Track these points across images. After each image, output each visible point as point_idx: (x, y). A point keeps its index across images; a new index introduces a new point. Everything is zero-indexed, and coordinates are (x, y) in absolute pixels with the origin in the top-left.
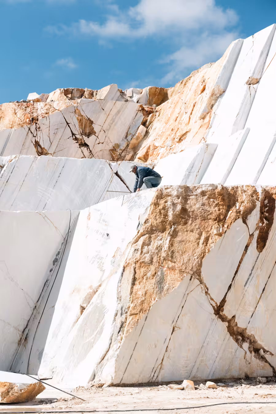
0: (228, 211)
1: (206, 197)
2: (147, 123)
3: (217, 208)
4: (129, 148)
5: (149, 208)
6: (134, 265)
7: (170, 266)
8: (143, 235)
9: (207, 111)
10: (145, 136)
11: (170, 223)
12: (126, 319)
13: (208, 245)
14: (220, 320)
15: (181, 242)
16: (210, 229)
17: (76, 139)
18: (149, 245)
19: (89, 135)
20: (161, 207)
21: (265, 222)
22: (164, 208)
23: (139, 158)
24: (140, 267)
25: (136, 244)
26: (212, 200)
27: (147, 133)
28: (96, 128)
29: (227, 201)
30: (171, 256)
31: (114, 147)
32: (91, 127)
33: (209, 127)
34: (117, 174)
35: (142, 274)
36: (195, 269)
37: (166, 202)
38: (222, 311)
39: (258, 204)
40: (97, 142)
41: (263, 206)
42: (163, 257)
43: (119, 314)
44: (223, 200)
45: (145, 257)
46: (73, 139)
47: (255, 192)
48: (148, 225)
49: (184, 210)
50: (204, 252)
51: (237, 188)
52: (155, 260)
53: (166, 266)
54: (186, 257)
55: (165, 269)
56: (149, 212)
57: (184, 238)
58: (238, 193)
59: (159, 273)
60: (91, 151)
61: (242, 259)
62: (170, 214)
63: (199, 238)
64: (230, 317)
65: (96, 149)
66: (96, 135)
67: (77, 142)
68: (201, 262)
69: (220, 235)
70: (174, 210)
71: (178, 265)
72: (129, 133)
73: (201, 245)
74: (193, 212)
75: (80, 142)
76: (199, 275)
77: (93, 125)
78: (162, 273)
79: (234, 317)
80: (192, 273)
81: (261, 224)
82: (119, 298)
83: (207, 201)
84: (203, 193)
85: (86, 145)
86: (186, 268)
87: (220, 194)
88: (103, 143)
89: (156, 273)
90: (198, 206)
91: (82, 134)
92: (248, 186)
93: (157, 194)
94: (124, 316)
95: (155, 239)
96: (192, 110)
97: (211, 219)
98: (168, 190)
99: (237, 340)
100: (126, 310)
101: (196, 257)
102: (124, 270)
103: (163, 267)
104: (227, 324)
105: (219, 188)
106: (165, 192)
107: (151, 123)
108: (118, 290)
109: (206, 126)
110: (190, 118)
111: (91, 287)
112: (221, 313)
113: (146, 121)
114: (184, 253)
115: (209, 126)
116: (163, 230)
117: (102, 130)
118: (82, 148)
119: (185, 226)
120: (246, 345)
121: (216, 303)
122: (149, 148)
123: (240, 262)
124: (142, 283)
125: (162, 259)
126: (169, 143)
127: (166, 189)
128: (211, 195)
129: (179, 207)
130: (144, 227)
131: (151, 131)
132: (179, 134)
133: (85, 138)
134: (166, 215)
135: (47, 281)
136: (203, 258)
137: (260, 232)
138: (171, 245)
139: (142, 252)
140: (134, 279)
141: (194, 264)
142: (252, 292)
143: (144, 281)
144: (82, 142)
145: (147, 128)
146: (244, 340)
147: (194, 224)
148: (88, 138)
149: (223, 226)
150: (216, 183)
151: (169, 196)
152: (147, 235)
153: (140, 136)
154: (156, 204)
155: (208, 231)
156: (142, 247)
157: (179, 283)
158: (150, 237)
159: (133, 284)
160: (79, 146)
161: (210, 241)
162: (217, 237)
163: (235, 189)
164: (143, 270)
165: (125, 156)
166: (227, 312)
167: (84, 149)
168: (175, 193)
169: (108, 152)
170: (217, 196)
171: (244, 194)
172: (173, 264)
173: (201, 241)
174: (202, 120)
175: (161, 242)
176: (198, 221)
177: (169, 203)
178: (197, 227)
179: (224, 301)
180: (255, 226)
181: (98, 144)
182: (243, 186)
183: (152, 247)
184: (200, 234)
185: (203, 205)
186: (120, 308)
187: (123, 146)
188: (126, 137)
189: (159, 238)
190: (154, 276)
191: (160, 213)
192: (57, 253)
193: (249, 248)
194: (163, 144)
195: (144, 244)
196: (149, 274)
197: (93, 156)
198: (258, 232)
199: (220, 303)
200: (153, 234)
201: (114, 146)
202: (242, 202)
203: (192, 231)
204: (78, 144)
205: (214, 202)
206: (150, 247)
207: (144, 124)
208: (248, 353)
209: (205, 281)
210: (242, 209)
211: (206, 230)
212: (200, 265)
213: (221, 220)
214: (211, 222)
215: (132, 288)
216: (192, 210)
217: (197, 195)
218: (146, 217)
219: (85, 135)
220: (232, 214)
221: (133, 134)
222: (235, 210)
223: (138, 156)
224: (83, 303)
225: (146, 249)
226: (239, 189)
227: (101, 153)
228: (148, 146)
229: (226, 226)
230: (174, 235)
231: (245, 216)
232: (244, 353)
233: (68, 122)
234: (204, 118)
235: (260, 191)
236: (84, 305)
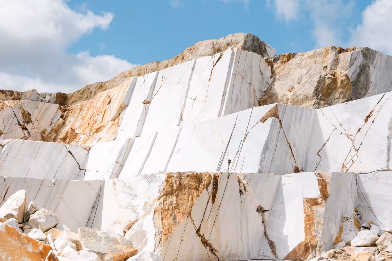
0: (199, 185)
1: (189, 178)
2: (64, 117)
3: (195, 183)
4: (53, 132)
5: (164, 183)
6: (161, 211)
7: (178, 211)
8: (162, 196)
9: (116, 116)
10: (63, 125)
11: (175, 190)
12: (162, 236)
13: (193, 201)
14: (198, 236)
15: (181, 199)
16: (193, 193)
17: (20, 125)
18: (166, 201)
19: (28, 123)
20: (170, 182)
21: (214, 190)
22: (171, 183)
23: (61, 139)
24: (164, 212)
25: (159, 200)
26: (192, 179)
27: (64, 123)
28: (33, 119)
29: (198, 179)
30: (177, 207)
31: (43, 131)
32: (30, 118)
33: (119, 125)
34: (70, 152)
35: (165, 215)
36: (189, 213)
37: (172, 180)
38: (199, 232)
39: (212, 181)
40: (33, 127)
41: (213, 182)
42: (174, 207)
43: (157, 234)
44: (197, 179)
45: (165, 207)
46: (19, 125)
47: (210, 176)
48: (165, 191)
49: (180, 184)
50: (192, 205)
51: (202, 173)
52: (170, 208)
53: (176, 211)
54: (184, 207)
55: (176, 212)
56: (164, 184)
57: (182, 197)
58: (202, 176)
59: (173, 215)
60: (29, 133)
61: (206, 207)
62: (175, 186)
63: (188, 198)
64: (202, 235)
65: (32, 132)
66: (33, 123)
67: (21, 127)
68: (191, 209)
69: (198, 196)
70: (176, 184)
71: (181, 211)
72: (52, 122)
73: (190, 201)
74: (184, 185)
75: (22, 127)
76: (191, 215)
77: (31, 117)
78: (175, 215)
79: (204, 235)
80: (188, 214)
81: (213, 191)
82: (155, 227)
83: (190, 180)
84: (188, 176)
85: (26, 129)
86: (185, 212)
87: (196, 176)
88: (36, 128)
89: (171, 214)
90: (186, 182)
91: (24, 122)
92: (207, 173)
93: (167, 176)
94: (160, 235)
95: (169, 198)
96: (104, 114)
97: (192, 188)
98: (172, 174)
99: (205, 245)
100: (161, 232)
101: (189, 207)
102: (154, 213)
103: (175, 211)
104: (201, 238)
105: (195, 174)
106: (170, 175)
107: (66, 117)
108: (153, 223)
109: (116, 125)
110: (103, 119)
111: (129, 221)
112: (199, 233)
113: (63, 115)
114: (183, 205)
115: (118, 125)
116: (172, 194)
117: (36, 120)
118: (24, 131)
119: (182, 192)
120: (208, 248)
121: (197, 229)
122: (67, 133)
123: (206, 209)
124: (166, 219)
125: (173, 208)
126: (88, 132)
127: (171, 173)
128: (191, 177)
129: (178, 183)
130: (163, 192)
131: (67, 123)
132: (95, 127)
133: (26, 125)
134: (173, 187)
135: (89, 218)
136: (192, 207)
137: (213, 195)
138: (177, 201)
139: (164, 204)
140: (162, 218)
141: (188, 210)
142: (210, 222)
143: (167, 218)
144: (23, 127)
145: (64, 120)
146: (207, 246)
147: (185, 191)
148: (28, 124)
149: (198, 192)
150: (193, 171)
151: (173, 177)
152: (165, 196)
153: (60, 124)
154: (168, 181)
155: (192, 194)
156: (163, 202)
157: (183, 219)
158: (166, 197)
159: (162, 220)
160: (22, 130)
161: (194, 199)
162: (196, 197)
163: (201, 174)
164: (165, 213)
165: (51, 137)
166: (201, 233)
167: (25, 131)
168: (175, 176)
169: (40, 134)
170: (194, 177)
171: (205, 177)
172: (179, 210)
173: (190, 199)
174: (113, 121)
175: (171, 199)
176: (187, 190)
177: (173, 181)
178: (187, 192)
179: (200, 227)
180: (211, 192)
181: (34, 128)
182: (204, 173)
183: (168, 202)
184: (189, 196)
185: (189, 181)
186: (158, 231)
187: (49, 130)
188: (51, 125)
189: (170, 197)
190: (171, 216)
191: (170, 186)
192: (94, 203)
193: (209, 202)
194: (83, 132)
195: (164, 201)
196: (168, 215)
197: (31, 136)
198: (212, 195)
199: (199, 228)
200: (167, 195)
201: (43, 130)
202: (205, 181)
203: (185, 194)
204: (21, 128)
205: (193, 180)
206: (167, 202)
207: (62, 117)
208: (209, 251)
209: (193, 218)
210: (206, 184)
211: (191, 194)
212: (191, 211)
213: (197, 189)
214: (193, 190)
215: (162, 222)
216: (184, 184)
217: (185, 177)
218: (163, 187)
219: (26, 122)
220: (201, 186)
221: (56, 123)
222: (203, 184)
223: (60, 137)
224: (125, 229)
225: (165, 203)
226: (203, 174)
227: (35, 134)
228: (66, 131)
229: (200, 192)
230: (177, 196)
231: (207, 186)
232: (207, 251)
233: (16, 114)
234: (114, 120)
235: (212, 175)
236: (126, 230)
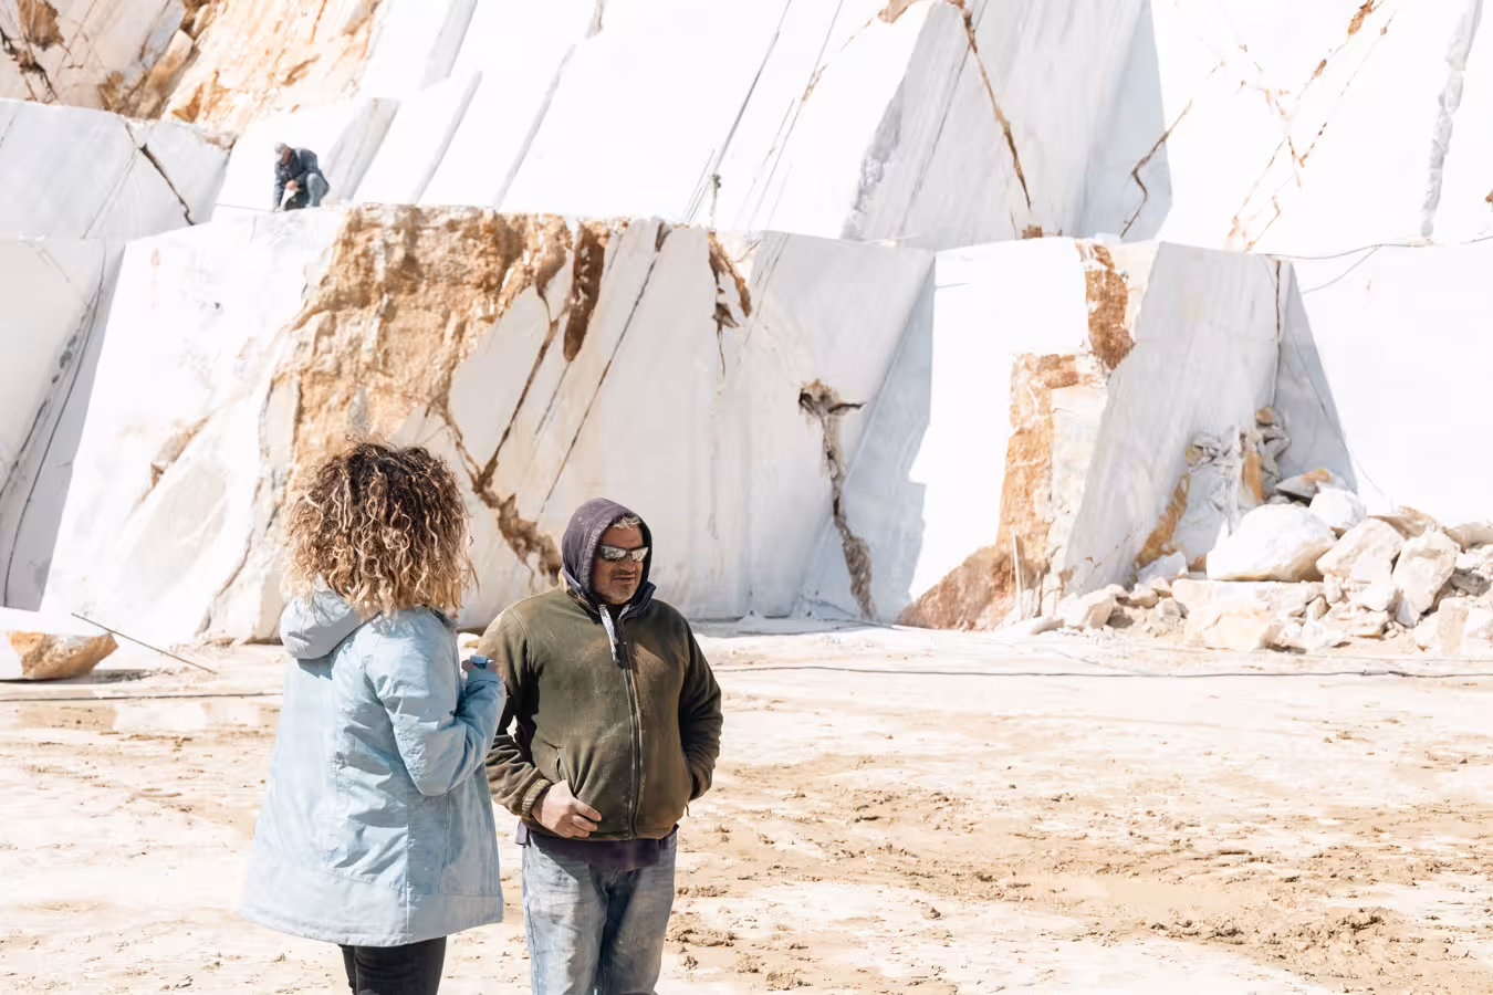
0: (505, 267)
1: (459, 234)
2: (195, 28)
3: (482, 261)
4: (148, 83)
5: (330, 252)
6: (298, 378)
7: (381, 384)
8: (316, 311)
9: (362, 17)
10: (189, 58)
11: (379, 288)
12: (284, 496)
13: (464, 340)
14: (483, 504)
15: (403, 331)
16: (466, 307)
17: (12, 51)
18: (331, 333)
19: (45, 44)
20: (358, 250)
21: (583, 296)
22: (365, 254)
23: (176, 113)
24: (312, 383)
25: (300, 331)
26: (471, 241)
27: (194, 51)
28: (65, 27)
29: (504, 244)
30: (383, 362)
31: (109, 80)
32: (52, 24)
33: (368, 54)
34: (144, 150)
35: (317, 398)
36: (435, 393)
37: (370, 240)
38: (490, 484)
39: (570, 257)
40: (68, 62)
41: (579, 262)
42: (365, 363)
43: (267, 485)
44: (496, 242)
45: (323, 363)
46: (6, 50)
47: (564, 229)
48: (330, 288)
49: (410, 261)
50: (457, 357)
51: (525, 218)
52: (346, 368)
53: (372, 384)
54: (415, 366)
55: (369, 390)
56: (331, 259)
57: (413, 322)
58: (527, 230)
59: (356, 399)
60: (49, 85)
61: (533, 375)
62: (380, 266)
63: (444, 325)
64: (503, 498)
65: (65, 81)
66: (66, 44)
67: (14, 60)
68: (450, 379)
69: (490, 320)
70: (387, 260)
71: (397, 382)
72: (147, 47)
73: (448, 341)
74: (430, 265)
75: (22, 59)
76: (445, 406)
77: (57, 19)
78: (364, 400)
79: (512, 498)
80: (428, 400)
81: (573, 301)
82: (265, 452)
83: (460, 244)
84: (452, 226)
85: (37, 68)
86: (416, 391)
87: (490, 229)
88: (81, 67)
89: (348, 399)
90: (440, 252)
91: (27, 41)
92: (548, 216)
93: (348, 219)
94: (279, 491)
95: (345, 321)
96: (322, 10)
97: (468, 283)
98: (375, 214)
99: (516, 547)
100: (285, 478)
101: (438, 367)
102: (272, 389)
103: (366, 384)
104: (496, 512)
105: (488, 216)
106: (366, 217)
107: (203, 27)
108: (259, 433)
109: (359, 53)
110: (315, 28)
111: (178, 424)
112: (486, 489)
113: (192, 22)
114: (411, 355)
115: (365, 53)
116: (364, 302)
117: (80, 35)
118: (29, 75)
119: (412, 297)
120: (534, 558)
121: (477, 468)
122: (200, 90)
123: (529, 382)
124: (316, 420)
125: (362, 367)
126: (260, 82)
127: (368, 210)
128: (468, 230)
129: (399, 254)
130: (320, 294)
131: (204, 48)
132: (286, 65)
133: (36, 51)
134: (369, 270)
135: (45, 404)
136: (452, 368)
137: (571, 318)
138: (383, 336)
139: (316, 350)
140: (301, 411)
141: (434, 383)
142: (549, 446)
143: (323, 414)
144: (26, 60)
145: (194, 38)
146: (529, 548)
147: (431, 293)
148: (44, 49)
149: (496, 300)
150: (479, 204)
151: (377, 226)
152: (327, 313)
153: (176, 57)
154: (348, 244)
155: (463, 311)
156: (317, 339)
157: (402, 421)
158: (334, 318)
159: (299, 420)
160: (19, 69)
161: (469, 331)
162: (483, 323)
163: (521, 220)
164: (319, 389)
165: (137, 105)
166: (500, 487)
167: (33, 77)
168: (389, 221)
169: (93, 91)
170: (482, 233)
171: (540, 233)
172: (388, 380)
173: (450, 330)
174: (348, 36)
175: (358, 329)
176: (442, 286)
177: (377, 243)
178: (439, 299)
179: (493, 464)
180: (562, 305)
181: (71, 67)
182: (537, 216)
183: (340, 340)
184: (446, 316)
185: (453, 251)
186: (270, 472)
187: (133, 78)
188: (141, 56)
189: (355, 319)
190: (344, 403)
191: (357, 264)
192: (69, 338)
193: (548, 351)
194: (243, 84)
195: (320, 333)
196: (334, 400)
197: (57, 97)
198: (567, 317)
199: (487, 468)
200: (340, 309)
201: (110, 76)
202: (537, 251)
203: (428, 308)
204: (17, 64)
205: (475, 246)
206: (334, 339)
207: (187, 27)
208: (538, 573)
209: (457, 418)
210: (536, 265)
211: (460, 308)
212: (447, 384)
213: (490, 286)
214: (469, 291)
215: (296, 429)
216: (428, 261)
217: (437, 229)
218: (323, 271)
219: (37, 41)
220: (514, 274)
221: (160, 50)
222: (521, 268)
223: (170, 107)
224: (158, 459)
225: (325, 340)
226: (530, 221)
227: (76, 89)
228: (197, 84)
229: (502, 301)
230: (388, 315)
231: (542, 280)
232: (528, 574)
234: (352, 33)
235: (574, 229)
236: (161, 464)
